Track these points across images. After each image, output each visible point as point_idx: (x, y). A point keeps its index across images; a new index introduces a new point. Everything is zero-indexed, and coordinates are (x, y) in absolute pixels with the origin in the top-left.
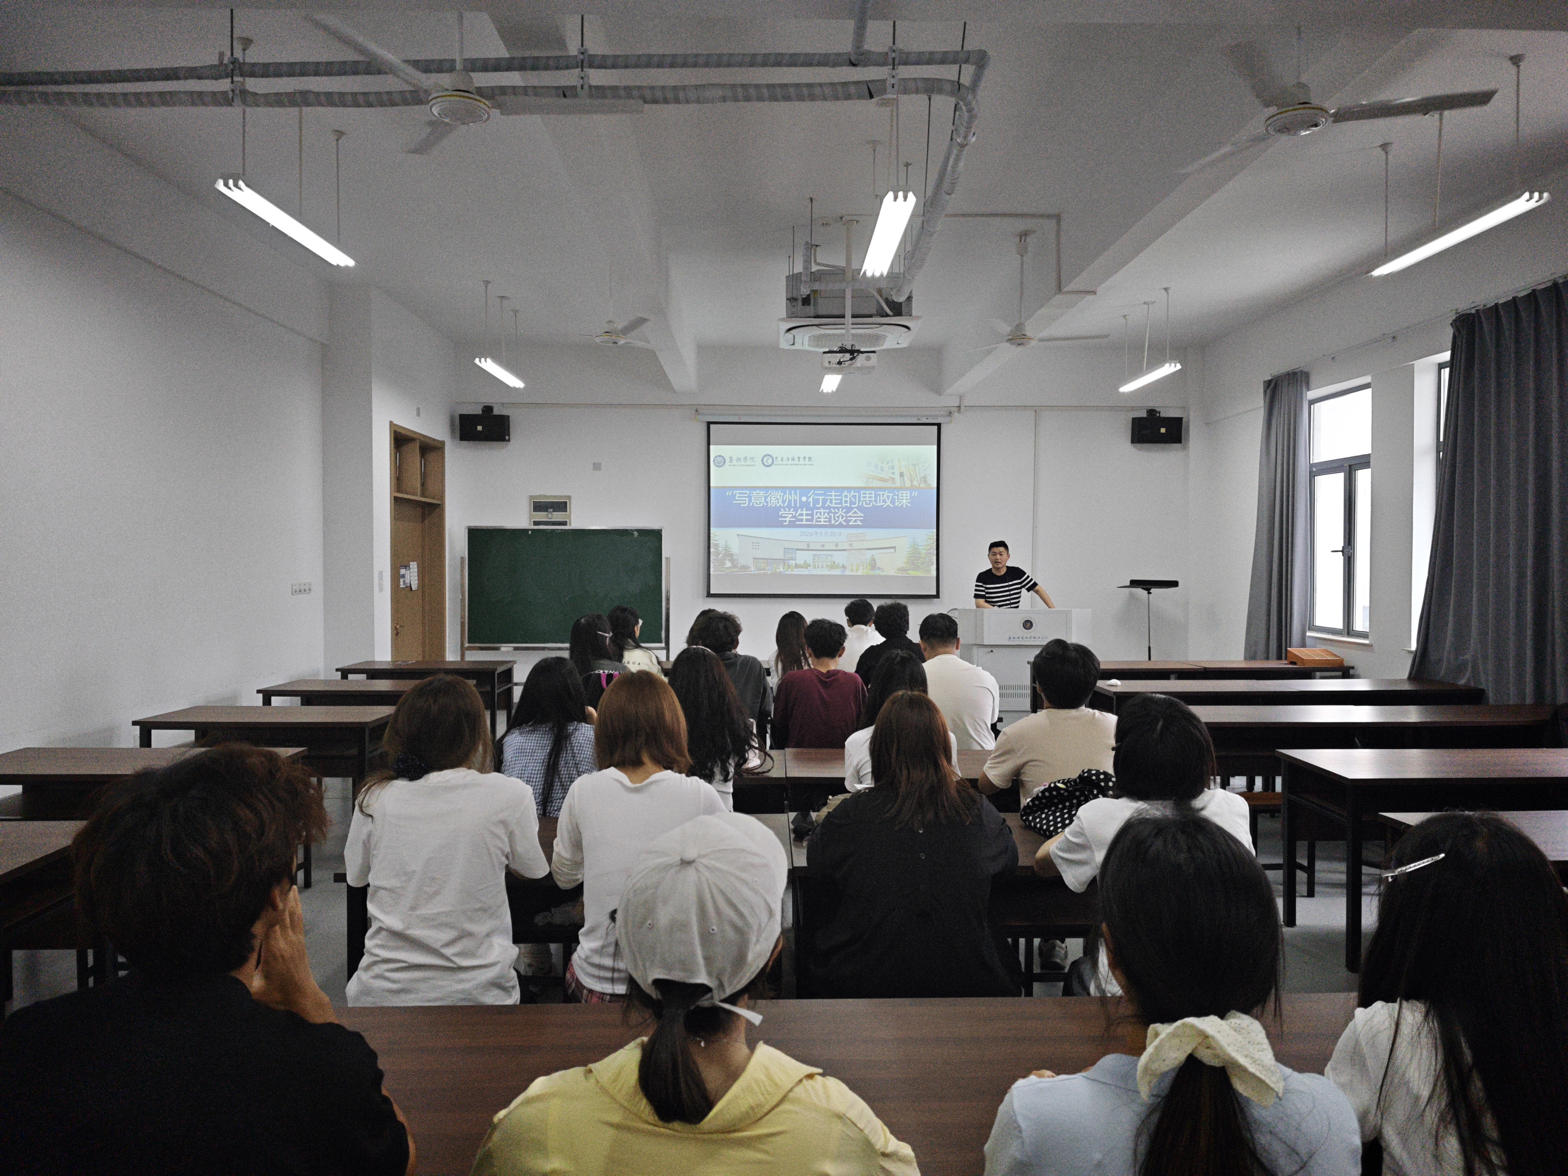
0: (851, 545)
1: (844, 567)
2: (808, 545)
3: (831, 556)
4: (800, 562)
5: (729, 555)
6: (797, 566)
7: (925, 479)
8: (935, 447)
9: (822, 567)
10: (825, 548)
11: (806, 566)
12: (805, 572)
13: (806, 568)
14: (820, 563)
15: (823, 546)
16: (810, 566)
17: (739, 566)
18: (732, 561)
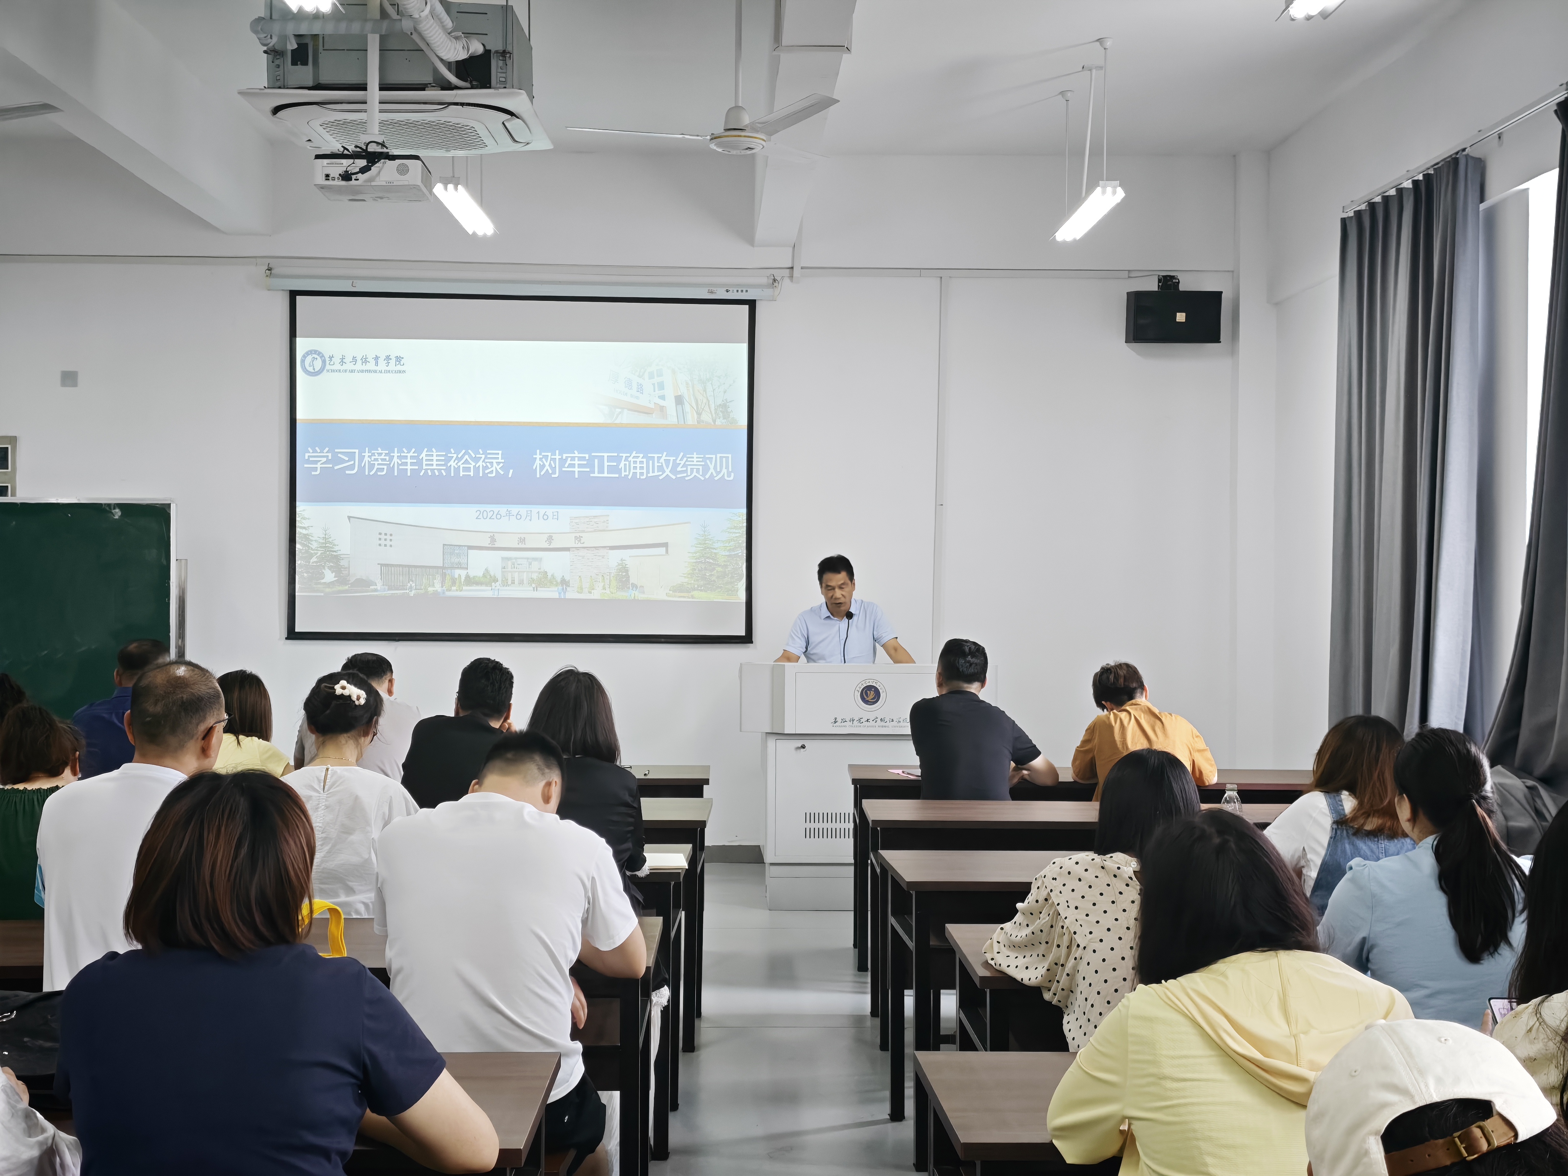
0: (578, 539)
1: (565, 583)
2: (493, 540)
3: (539, 560)
4: (476, 571)
5: (333, 558)
6: (470, 581)
7: (724, 408)
8: (745, 347)
9: (521, 582)
10: (528, 545)
11: (488, 579)
12: (486, 592)
13: (488, 584)
14: (516, 575)
15: (522, 540)
16: (496, 580)
17: (352, 580)
18: (338, 569)
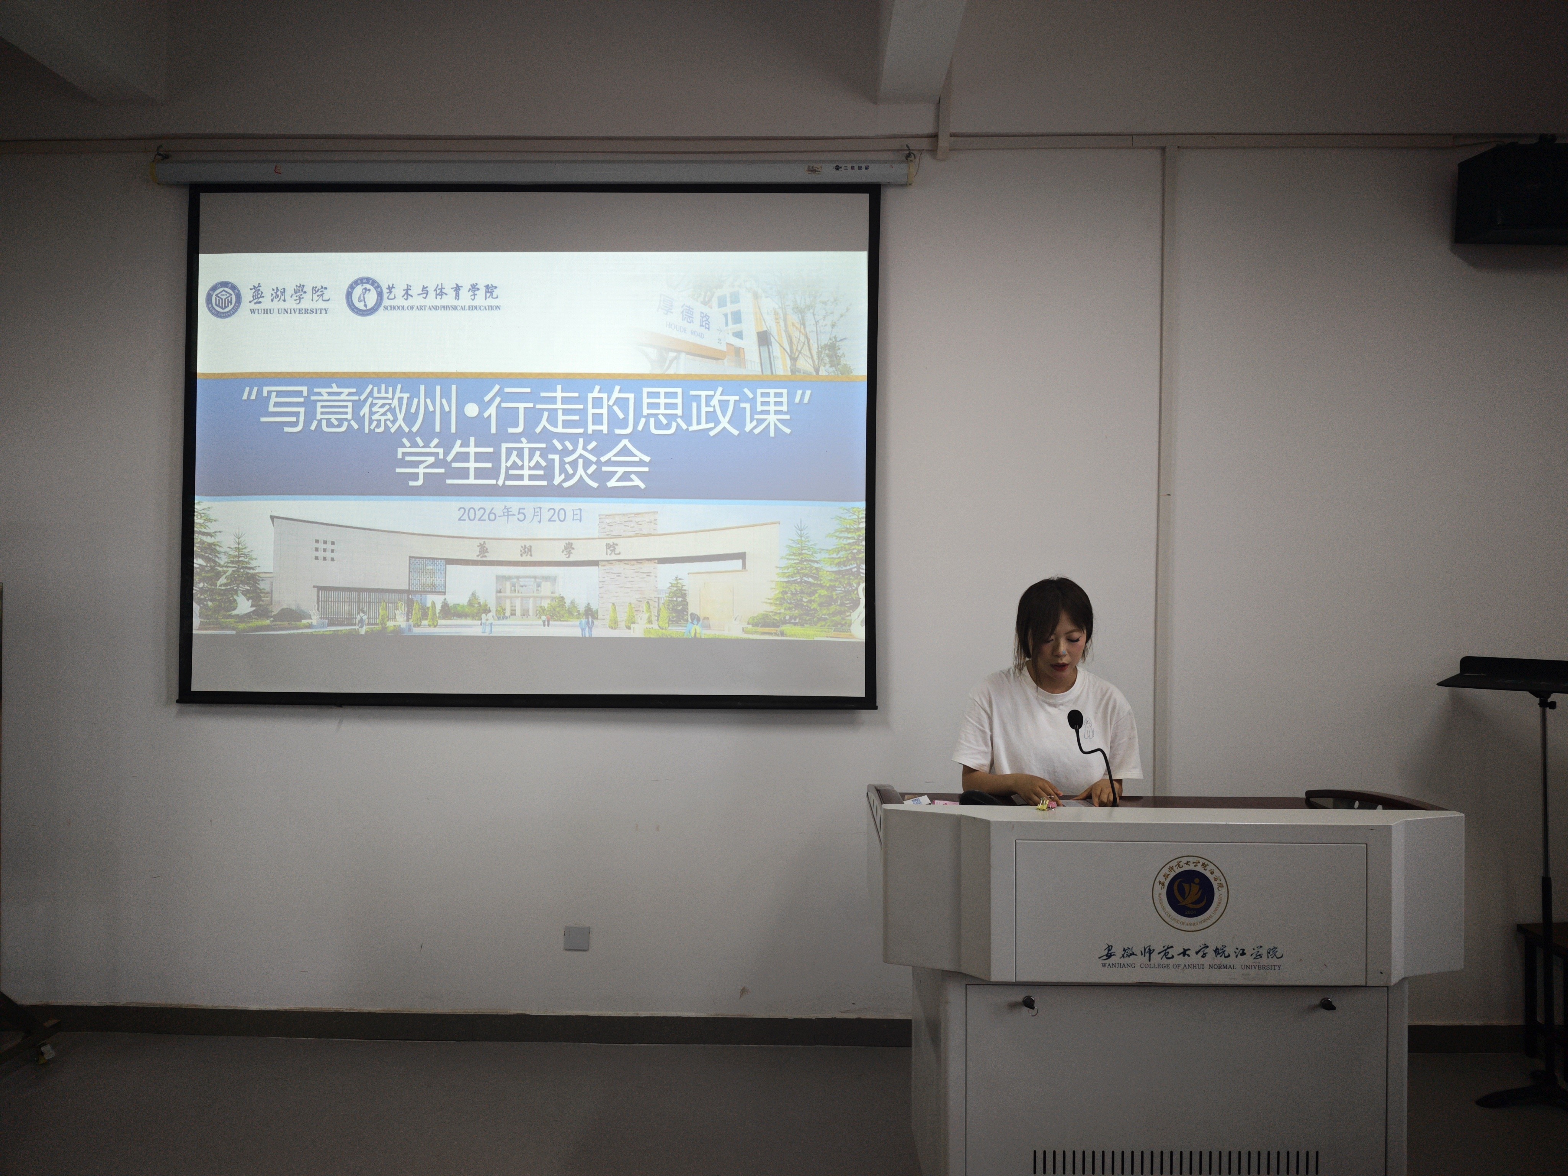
0: (612, 548)
1: (590, 614)
2: (483, 549)
3: (553, 579)
4: (457, 597)
5: (248, 579)
6: (448, 611)
7: (832, 351)
8: (866, 256)
9: (525, 613)
10: (535, 558)
11: (476, 609)
12: (472, 628)
13: (476, 616)
14: (518, 604)
15: (527, 550)
16: (487, 611)
17: (276, 610)
18: (255, 595)
